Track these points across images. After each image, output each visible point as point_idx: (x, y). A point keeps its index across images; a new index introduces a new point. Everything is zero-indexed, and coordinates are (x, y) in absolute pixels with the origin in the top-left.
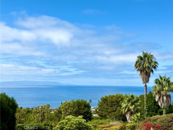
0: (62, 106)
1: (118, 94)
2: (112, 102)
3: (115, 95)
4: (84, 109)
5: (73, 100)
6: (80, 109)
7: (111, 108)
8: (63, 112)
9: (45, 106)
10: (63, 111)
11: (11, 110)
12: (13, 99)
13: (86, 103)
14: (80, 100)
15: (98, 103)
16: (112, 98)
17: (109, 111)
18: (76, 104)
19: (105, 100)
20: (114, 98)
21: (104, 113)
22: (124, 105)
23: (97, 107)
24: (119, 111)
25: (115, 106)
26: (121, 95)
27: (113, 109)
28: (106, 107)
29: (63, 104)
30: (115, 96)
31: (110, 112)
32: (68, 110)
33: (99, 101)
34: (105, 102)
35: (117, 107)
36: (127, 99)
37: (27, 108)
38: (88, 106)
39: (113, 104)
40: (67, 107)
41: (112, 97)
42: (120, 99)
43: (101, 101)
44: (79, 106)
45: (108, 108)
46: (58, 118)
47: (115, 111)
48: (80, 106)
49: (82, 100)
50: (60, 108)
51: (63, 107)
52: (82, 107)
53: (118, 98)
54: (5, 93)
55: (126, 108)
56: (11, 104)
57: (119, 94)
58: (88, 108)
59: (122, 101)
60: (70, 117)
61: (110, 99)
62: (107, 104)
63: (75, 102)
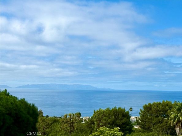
0: (94, 114)
1: (165, 101)
2: (157, 111)
3: (161, 102)
4: (122, 119)
5: (109, 108)
6: (117, 119)
7: (157, 118)
8: (95, 123)
9: (73, 115)
10: (96, 121)
11: (31, 119)
12: (33, 105)
13: (124, 112)
14: (117, 108)
15: (140, 112)
16: (157, 107)
17: (154, 122)
18: (112, 113)
19: (148, 108)
20: (161, 106)
21: (147, 125)
22: (172, 115)
23: (138, 116)
24: (167, 122)
25: (161, 116)
26: (169, 102)
27: (159, 119)
28: (150, 117)
29: (96, 113)
30: (161, 104)
31: (155, 124)
32: (102, 121)
33: (141, 110)
34: (148, 111)
35: (165, 117)
36: (177, 107)
37: (54, 117)
38: (126, 116)
39: (159, 114)
40: (101, 116)
41: (157, 105)
42: (167, 108)
43: (143, 109)
44: (115, 115)
45: (152, 118)
46: (90, 130)
47: (162, 123)
48: (117, 115)
49: (119, 108)
50: (92, 117)
51: (96, 117)
52: (120, 116)
53: (165, 107)
54: (24, 99)
55: (175, 118)
56: (31, 112)
57: (167, 101)
58: (127, 118)
59: (170, 110)
60: (104, 129)
61: (155, 107)
62: (152, 114)
63: (111, 109)
